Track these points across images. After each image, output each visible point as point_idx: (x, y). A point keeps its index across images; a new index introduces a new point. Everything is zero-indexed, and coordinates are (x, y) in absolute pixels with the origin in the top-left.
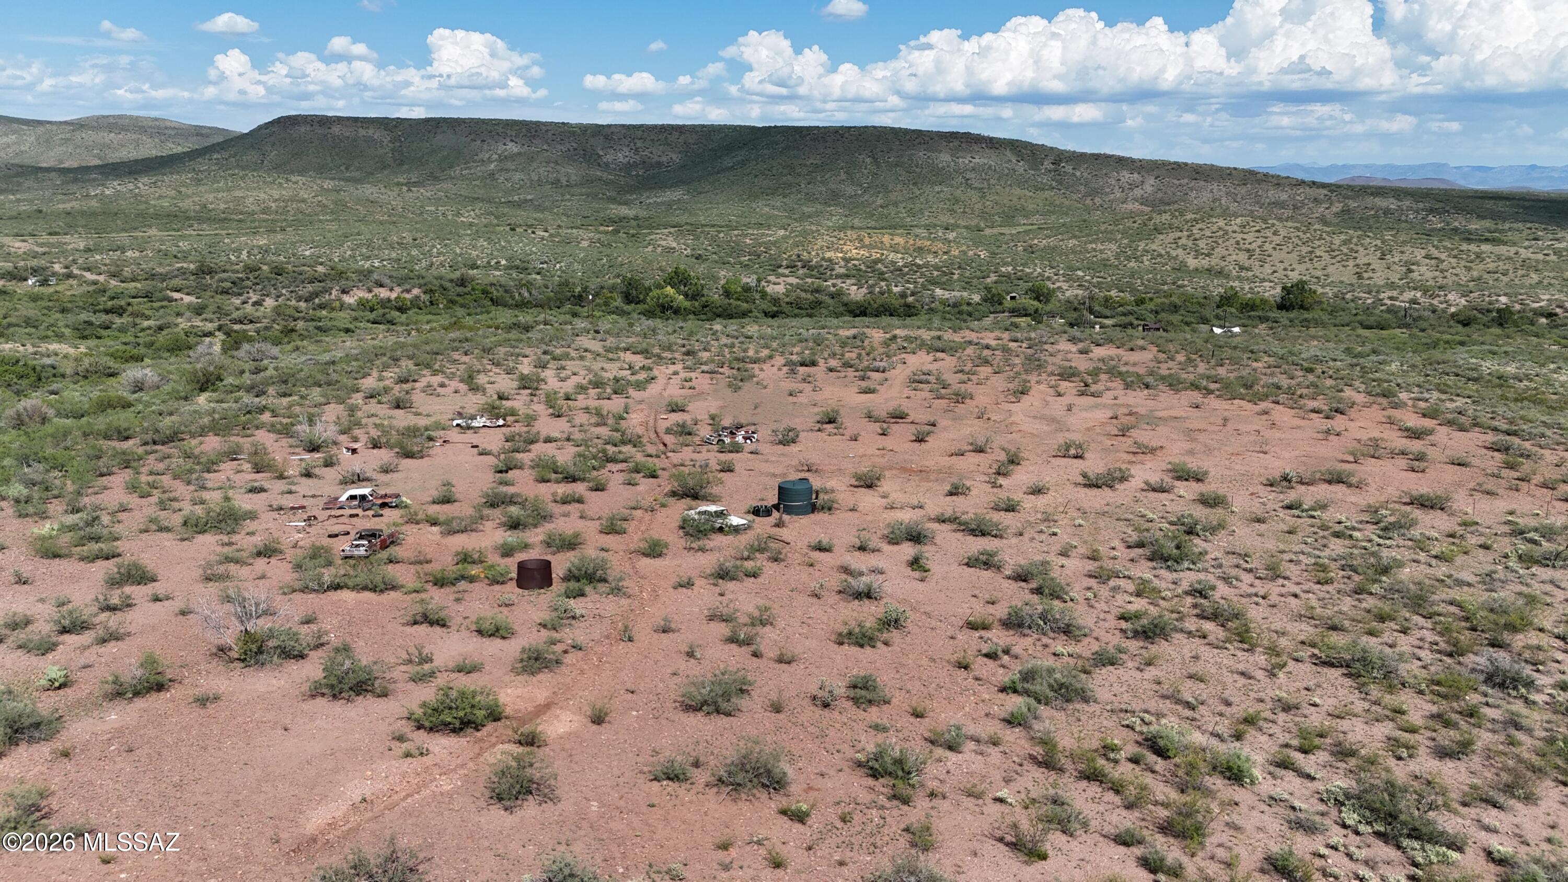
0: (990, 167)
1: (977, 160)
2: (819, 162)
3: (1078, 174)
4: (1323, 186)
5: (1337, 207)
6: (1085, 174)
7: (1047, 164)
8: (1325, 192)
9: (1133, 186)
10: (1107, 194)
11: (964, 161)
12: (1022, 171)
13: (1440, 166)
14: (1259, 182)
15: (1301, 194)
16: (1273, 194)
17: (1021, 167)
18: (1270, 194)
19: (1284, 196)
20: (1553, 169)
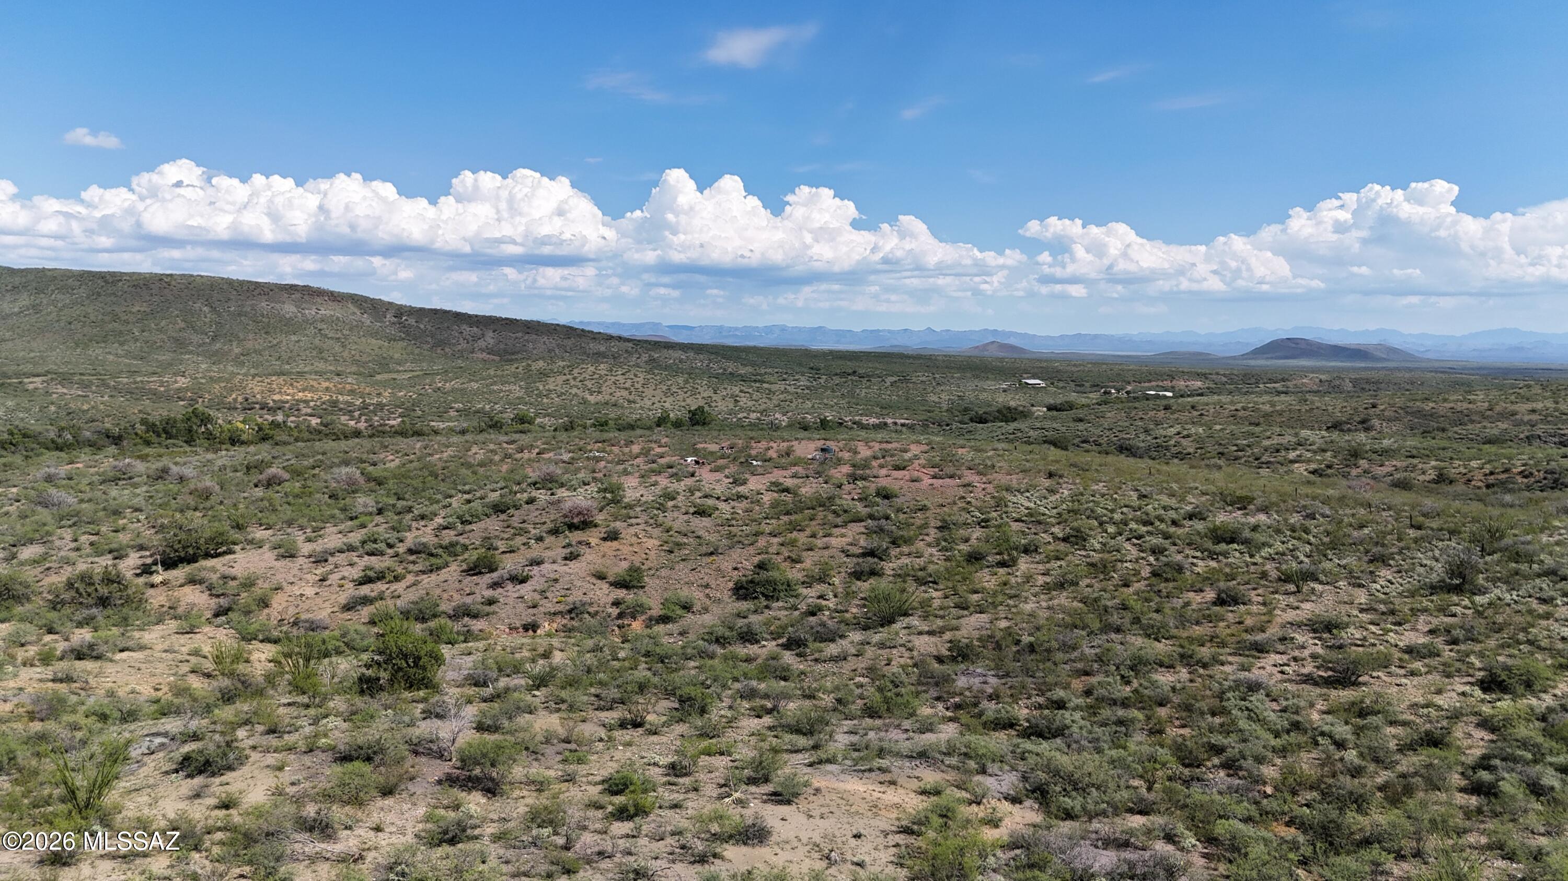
0: (338, 318)
1: (323, 312)
2: (148, 310)
3: (422, 326)
4: (628, 340)
5: (645, 357)
6: (429, 327)
7: (389, 317)
8: (630, 345)
9: (476, 339)
10: (454, 345)
11: (310, 312)
12: (368, 322)
13: (656, 325)
14: (580, 336)
15: (615, 347)
16: (593, 346)
17: (366, 319)
18: (591, 345)
19: (603, 349)
20: (736, 329)
